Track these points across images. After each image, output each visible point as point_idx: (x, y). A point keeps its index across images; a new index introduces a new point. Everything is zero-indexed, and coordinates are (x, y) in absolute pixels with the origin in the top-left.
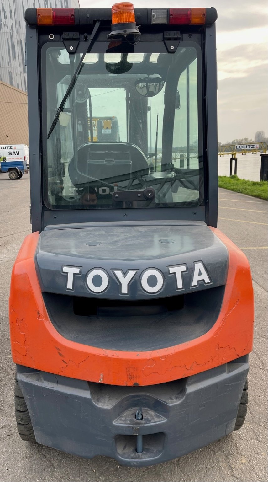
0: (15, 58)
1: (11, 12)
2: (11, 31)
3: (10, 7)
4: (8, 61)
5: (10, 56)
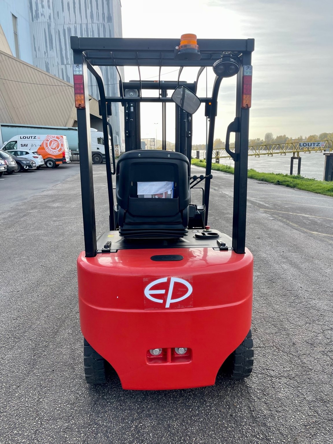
0: (52, 48)
5: (46, 46)
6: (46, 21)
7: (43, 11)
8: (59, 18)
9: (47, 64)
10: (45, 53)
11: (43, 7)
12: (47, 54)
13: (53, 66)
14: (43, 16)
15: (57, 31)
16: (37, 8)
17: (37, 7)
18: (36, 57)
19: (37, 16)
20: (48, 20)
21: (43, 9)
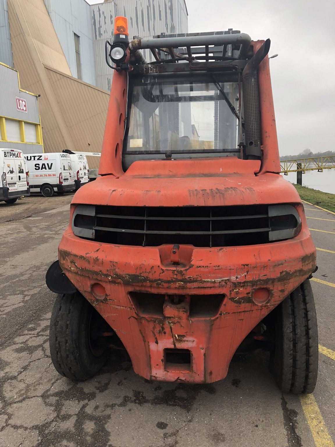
2: (111, 37)
3: (110, 11)
11: (106, 23)
14: (106, 33)
17: (100, 24)
19: (100, 33)
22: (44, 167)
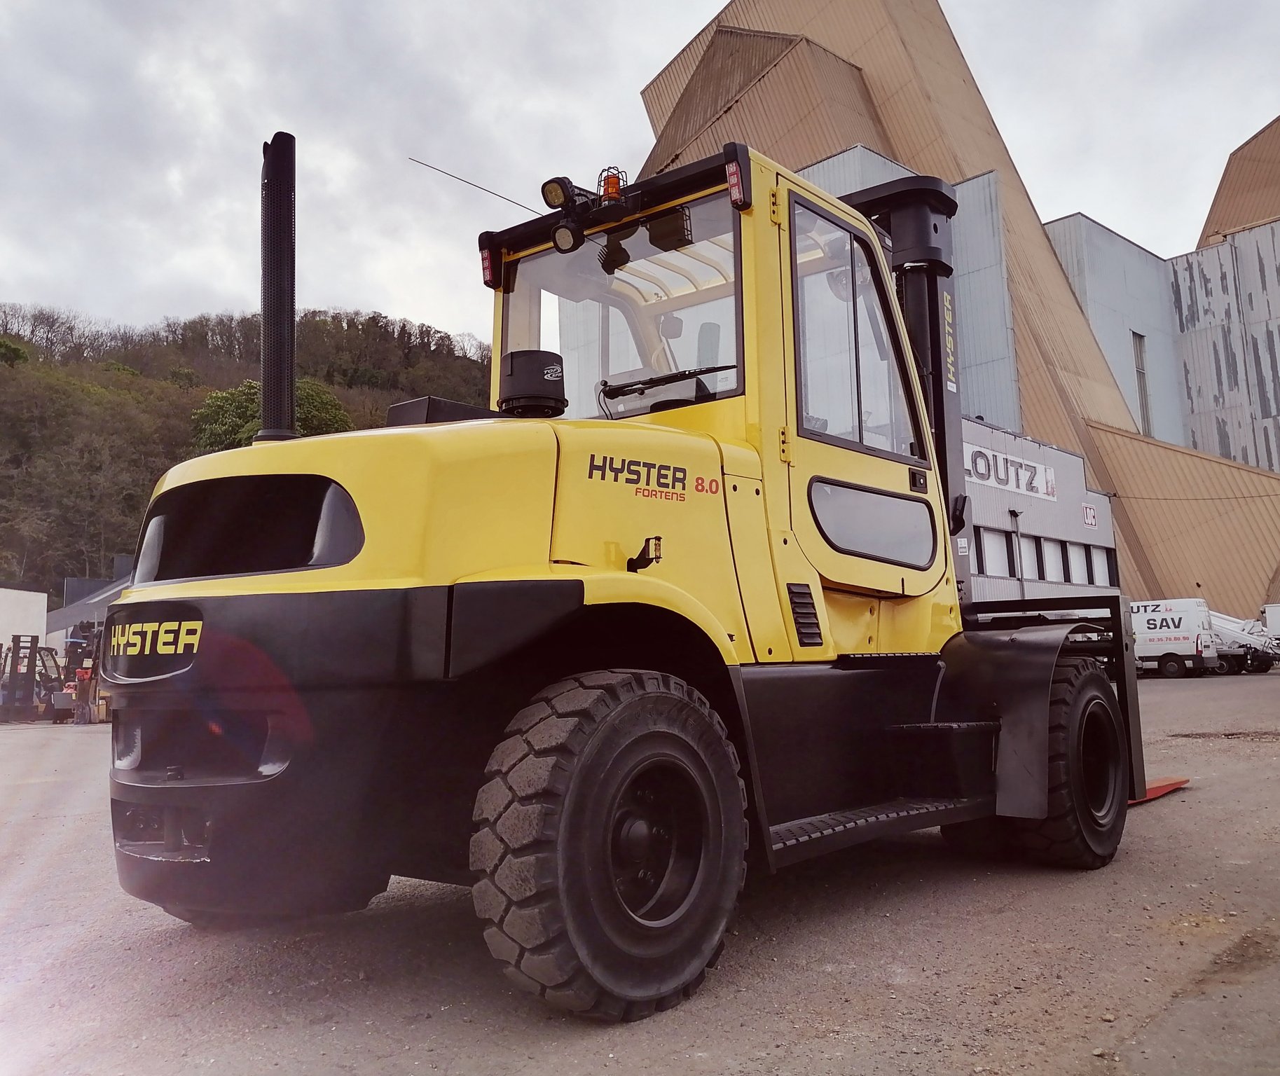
0: (1236, 384)
1: (1224, 277)
2: (1224, 323)
3: (1221, 265)
4: (1215, 396)
5: (1220, 383)
6: (1219, 322)
7: (1209, 303)
8: (1253, 310)
9: (1222, 424)
10: (1216, 399)
11: (1208, 293)
12: (1221, 400)
13: (1240, 427)
14: (1210, 316)
15: (1249, 339)
16: (1194, 299)
17: (1194, 295)
18: (1193, 412)
19: (1193, 317)
20: (1222, 320)
21: (1210, 298)
22: (1164, 623)
